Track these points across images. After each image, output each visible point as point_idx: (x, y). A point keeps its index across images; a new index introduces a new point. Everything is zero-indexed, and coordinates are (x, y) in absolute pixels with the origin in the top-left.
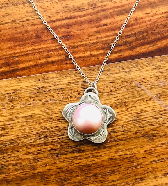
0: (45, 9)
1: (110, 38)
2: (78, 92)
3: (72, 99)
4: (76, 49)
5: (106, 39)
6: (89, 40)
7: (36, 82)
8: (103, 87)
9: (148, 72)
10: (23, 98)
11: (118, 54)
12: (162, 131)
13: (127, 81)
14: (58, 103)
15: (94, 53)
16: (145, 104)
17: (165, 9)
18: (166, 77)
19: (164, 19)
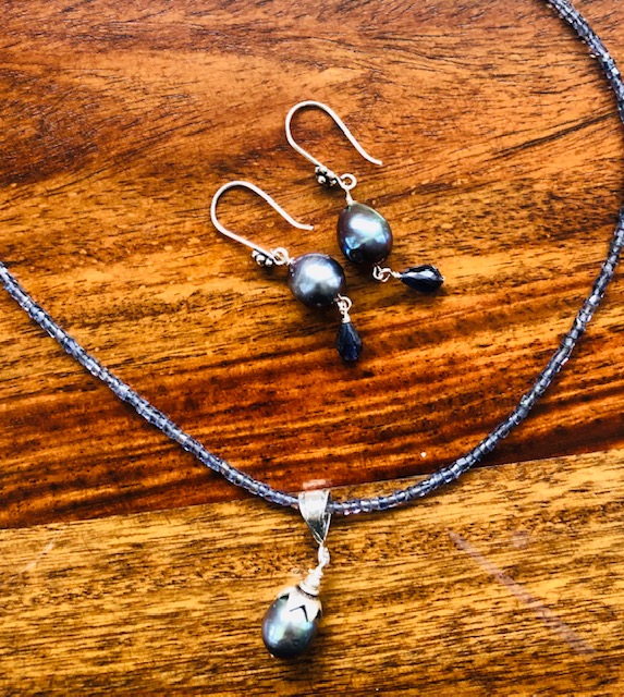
0: (209, 330)
1: (382, 412)
2: (296, 558)
3: (280, 575)
4: (291, 439)
5: (372, 413)
6: (325, 416)
7: (187, 527)
8: (362, 545)
9: (485, 507)
10: (156, 567)
11: (402, 457)
12: (519, 665)
13: (426, 528)
14: (245, 583)
15: (339, 451)
16: (474, 592)
17: (532, 333)
18: (531, 521)
19: (528, 362)
